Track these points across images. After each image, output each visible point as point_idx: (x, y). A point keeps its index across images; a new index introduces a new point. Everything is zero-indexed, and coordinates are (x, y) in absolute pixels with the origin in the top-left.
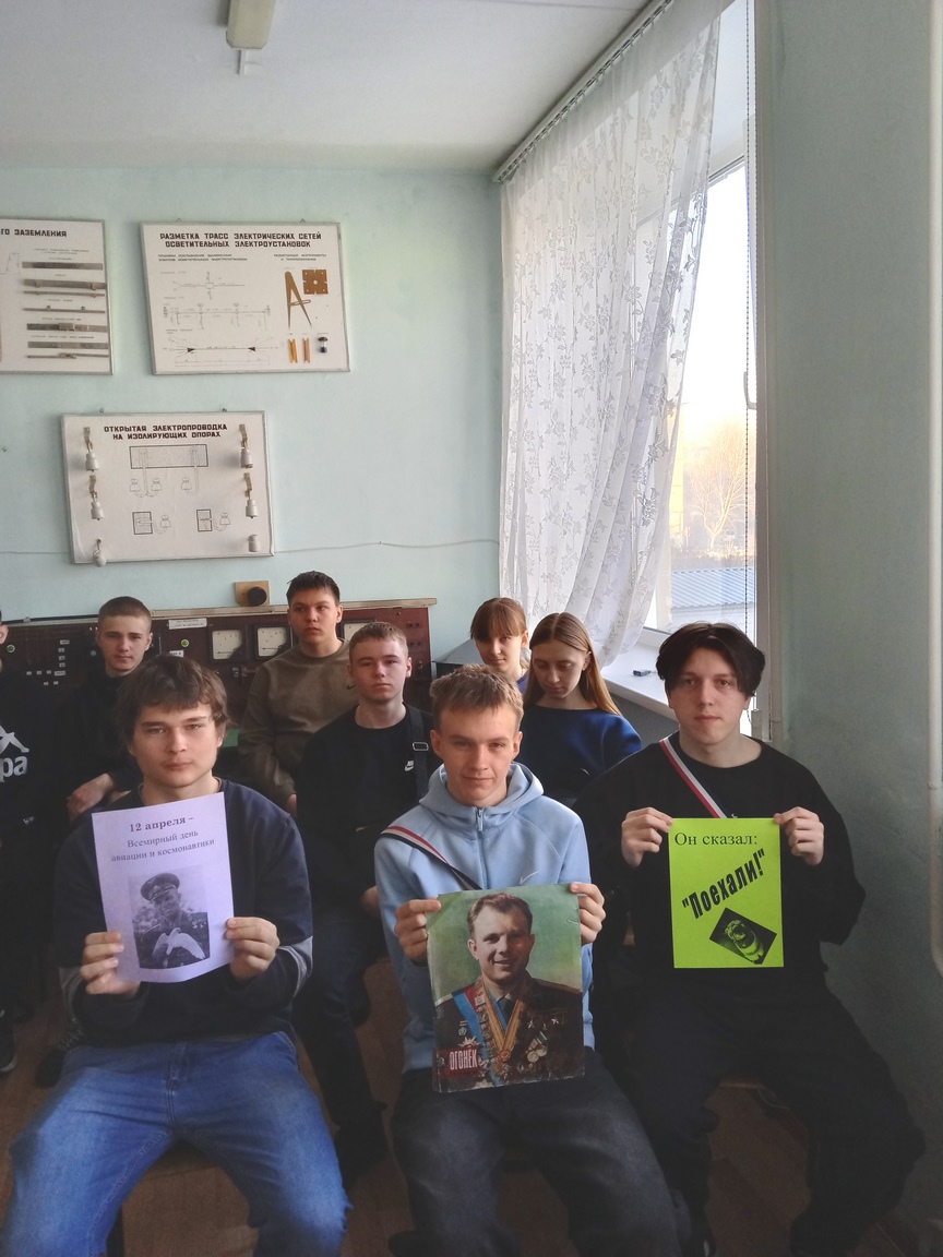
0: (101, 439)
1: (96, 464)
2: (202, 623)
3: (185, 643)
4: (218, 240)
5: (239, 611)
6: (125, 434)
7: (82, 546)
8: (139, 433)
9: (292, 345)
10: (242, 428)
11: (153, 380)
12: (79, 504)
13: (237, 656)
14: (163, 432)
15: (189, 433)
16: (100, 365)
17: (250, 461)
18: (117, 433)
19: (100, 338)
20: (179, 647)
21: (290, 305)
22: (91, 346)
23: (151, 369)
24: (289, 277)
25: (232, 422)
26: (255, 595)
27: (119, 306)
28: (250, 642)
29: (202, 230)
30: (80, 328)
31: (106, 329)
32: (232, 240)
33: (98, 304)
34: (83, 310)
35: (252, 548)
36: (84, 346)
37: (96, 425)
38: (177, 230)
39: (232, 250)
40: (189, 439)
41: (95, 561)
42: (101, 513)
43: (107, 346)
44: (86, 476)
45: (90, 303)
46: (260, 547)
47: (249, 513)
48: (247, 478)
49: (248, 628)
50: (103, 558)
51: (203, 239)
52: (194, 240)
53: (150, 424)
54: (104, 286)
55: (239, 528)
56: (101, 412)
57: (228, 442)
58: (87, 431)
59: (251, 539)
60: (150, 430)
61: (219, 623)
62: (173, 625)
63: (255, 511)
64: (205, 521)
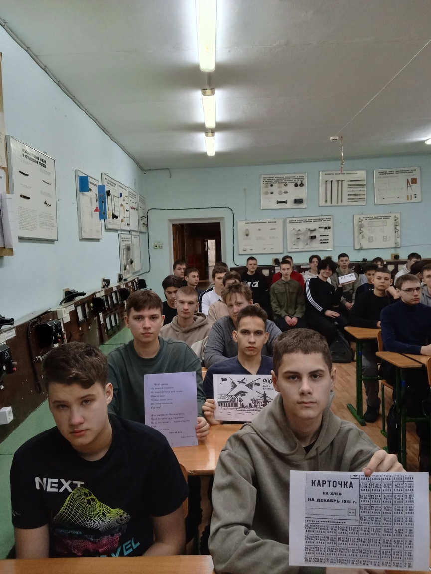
4: (391, 173)
5: (393, 260)
6: (368, 219)
7: (356, 245)
8: (371, 218)
9: (407, 196)
10: (395, 216)
14: (376, 218)
15: (382, 218)
16: (363, 203)
18: (366, 218)
19: (362, 197)
21: (407, 187)
22: (361, 199)
23: (374, 203)
24: (407, 181)
25: (392, 215)
26: (397, 257)
28: (396, 267)
29: (387, 171)
30: (359, 195)
31: (365, 195)
32: (395, 173)
33: (363, 189)
34: (360, 191)
35: (396, 245)
36: (360, 199)
37: (361, 217)
38: (382, 171)
39: (395, 175)
40: (382, 220)
43: (365, 198)
48: (395, 229)
49: (396, 264)
52: (386, 173)
53: (373, 216)
54: (365, 185)
56: (362, 214)
58: (359, 218)
59: (396, 243)
60: (373, 218)
61: (389, 263)
64: (385, 239)
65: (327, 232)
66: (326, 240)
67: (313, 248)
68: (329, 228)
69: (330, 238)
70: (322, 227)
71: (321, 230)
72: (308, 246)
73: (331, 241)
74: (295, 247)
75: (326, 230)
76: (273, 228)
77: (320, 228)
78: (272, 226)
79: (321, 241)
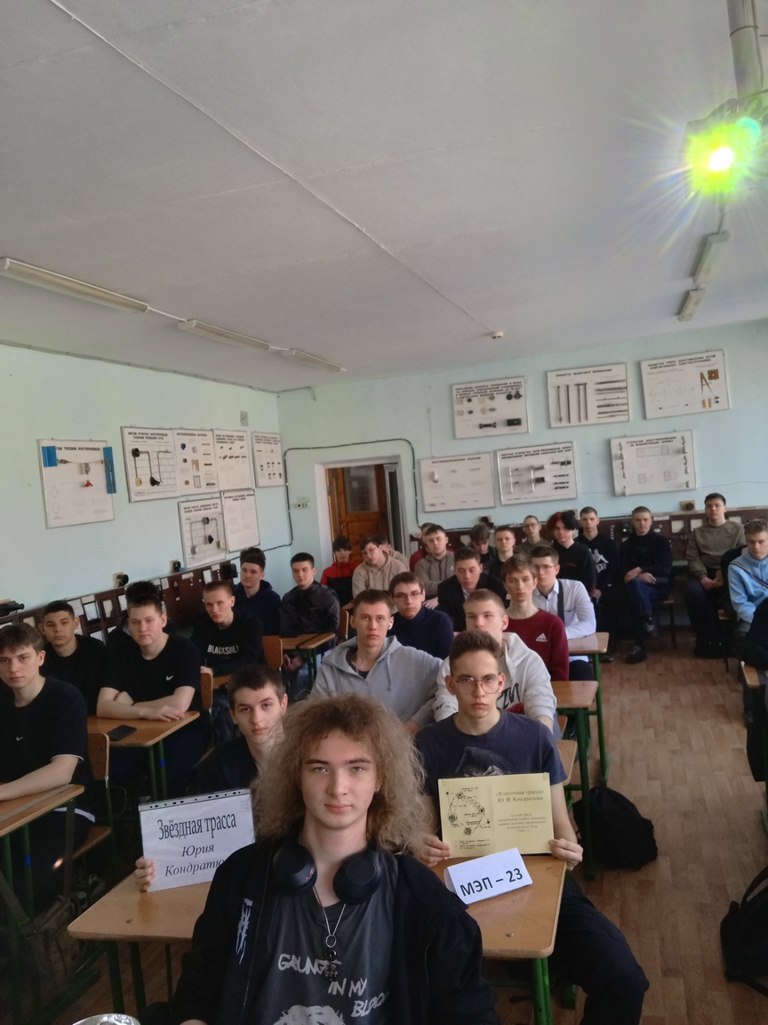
0: (626, 447)
1: (625, 457)
2: (667, 518)
3: (661, 526)
4: (671, 364)
5: (682, 513)
6: (635, 444)
7: (618, 489)
8: (641, 443)
9: (704, 402)
10: (683, 438)
11: (645, 421)
12: (617, 472)
13: (682, 532)
14: (650, 442)
15: (660, 441)
16: (625, 418)
17: (687, 451)
18: (632, 444)
19: (624, 408)
21: (702, 385)
22: (621, 411)
23: (645, 417)
24: (702, 375)
25: (678, 435)
26: (689, 506)
27: (632, 395)
28: (688, 524)
29: (665, 361)
30: (617, 405)
31: (627, 404)
32: (677, 363)
33: (624, 395)
34: (618, 398)
35: (687, 486)
36: (619, 411)
37: (623, 441)
38: (655, 362)
40: (661, 444)
41: (624, 495)
42: (627, 476)
43: (628, 411)
44: (620, 461)
45: (621, 395)
46: (691, 486)
47: (686, 472)
48: (685, 458)
49: (687, 519)
50: (627, 493)
51: (665, 364)
52: (662, 365)
53: (644, 439)
54: (626, 388)
55: (682, 478)
56: (625, 436)
57: (677, 444)
58: (620, 444)
59: (687, 483)
60: (645, 442)
61: (675, 518)
63: (689, 471)
64: (668, 476)
65: (566, 469)
66: (563, 483)
68: (569, 463)
69: (571, 479)
70: (556, 463)
71: (554, 466)
73: (572, 485)
75: (564, 467)
76: (476, 468)
77: (553, 463)
78: (474, 464)
79: (556, 486)
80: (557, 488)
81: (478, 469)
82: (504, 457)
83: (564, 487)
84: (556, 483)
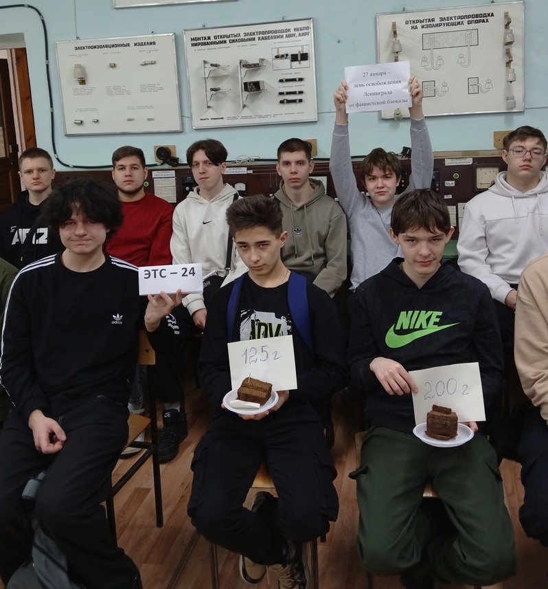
0: (403, 30)
2: (469, 161)
3: (456, 176)
5: (497, 153)
6: (419, 25)
8: (430, 24)
10: (507, 15)
14: (447, 21)
15: (466, 21)
18: (414, 24)
20: (452, 179)
25: (499, 10)
37: (400, 20)
40: (466, 26)
41: (395, 118)
53: (437, 16)
56: (404, 11)
58: (394, 25)
60: (437, 21)
61: (481, 162)
62: (448, 163)
64: (474, 86)
65: (298, 69)
66: (294, 93)
67: (260, 117)
68: (305, 57)
69: (309, 86)
70: (283, 56)
71: (279, 62)
72: (246, 112)
73: (310, 97)
74: (211, 114)
75: (296, 64)
76: (148, 60)
77: (277, 57)
78: (145, 54)
79: (282, 98)
80: (282, 102)
81: (153, 63)
82: (196, 42)
83: (294, 101)
84: (281, 94)
